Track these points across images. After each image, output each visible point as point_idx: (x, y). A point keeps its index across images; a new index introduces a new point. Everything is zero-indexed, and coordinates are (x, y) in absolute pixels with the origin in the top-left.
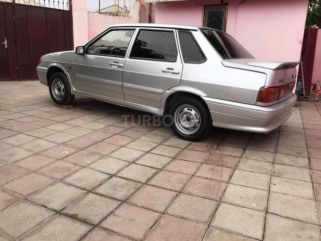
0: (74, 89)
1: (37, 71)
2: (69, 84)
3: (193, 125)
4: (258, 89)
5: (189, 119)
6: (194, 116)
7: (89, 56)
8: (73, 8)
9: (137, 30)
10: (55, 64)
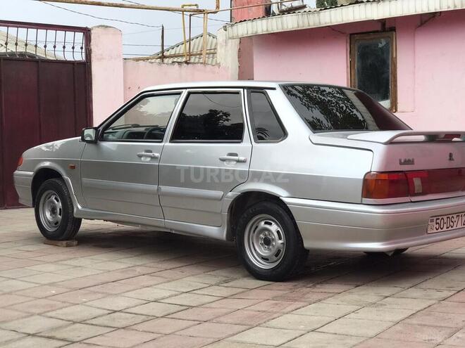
0: (79, 207)
1: (15, 180)
2: (70, 198)
3: (274, 250)
4: (362, 177)
5: (267, 242)
6: (276, 234)
7: (105, 144)
8: (93, 55)
9: (185, 93)
10: (47, 164)
